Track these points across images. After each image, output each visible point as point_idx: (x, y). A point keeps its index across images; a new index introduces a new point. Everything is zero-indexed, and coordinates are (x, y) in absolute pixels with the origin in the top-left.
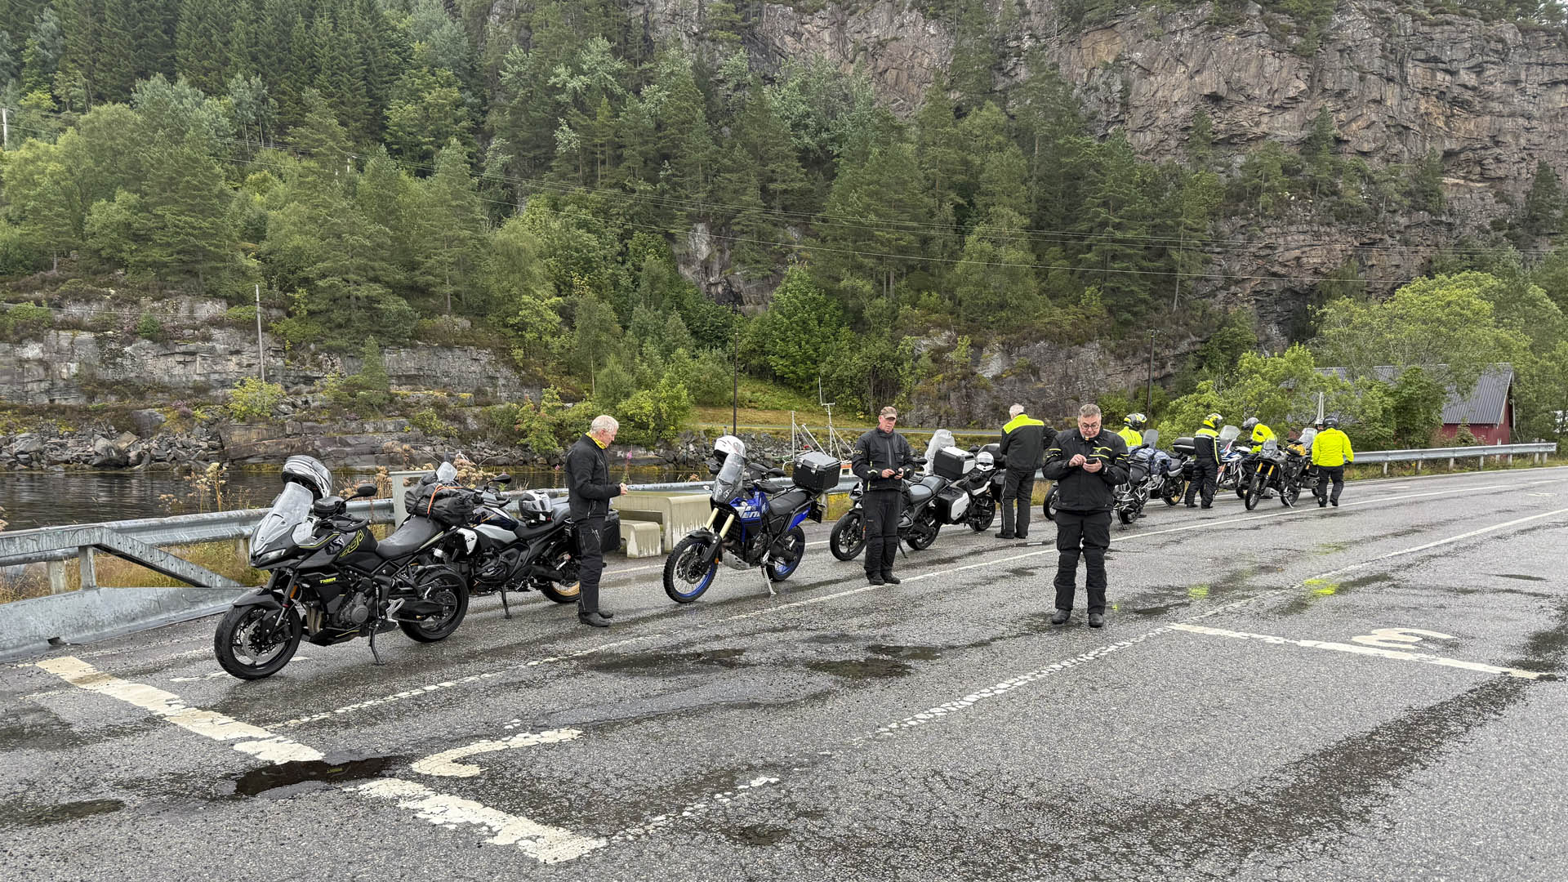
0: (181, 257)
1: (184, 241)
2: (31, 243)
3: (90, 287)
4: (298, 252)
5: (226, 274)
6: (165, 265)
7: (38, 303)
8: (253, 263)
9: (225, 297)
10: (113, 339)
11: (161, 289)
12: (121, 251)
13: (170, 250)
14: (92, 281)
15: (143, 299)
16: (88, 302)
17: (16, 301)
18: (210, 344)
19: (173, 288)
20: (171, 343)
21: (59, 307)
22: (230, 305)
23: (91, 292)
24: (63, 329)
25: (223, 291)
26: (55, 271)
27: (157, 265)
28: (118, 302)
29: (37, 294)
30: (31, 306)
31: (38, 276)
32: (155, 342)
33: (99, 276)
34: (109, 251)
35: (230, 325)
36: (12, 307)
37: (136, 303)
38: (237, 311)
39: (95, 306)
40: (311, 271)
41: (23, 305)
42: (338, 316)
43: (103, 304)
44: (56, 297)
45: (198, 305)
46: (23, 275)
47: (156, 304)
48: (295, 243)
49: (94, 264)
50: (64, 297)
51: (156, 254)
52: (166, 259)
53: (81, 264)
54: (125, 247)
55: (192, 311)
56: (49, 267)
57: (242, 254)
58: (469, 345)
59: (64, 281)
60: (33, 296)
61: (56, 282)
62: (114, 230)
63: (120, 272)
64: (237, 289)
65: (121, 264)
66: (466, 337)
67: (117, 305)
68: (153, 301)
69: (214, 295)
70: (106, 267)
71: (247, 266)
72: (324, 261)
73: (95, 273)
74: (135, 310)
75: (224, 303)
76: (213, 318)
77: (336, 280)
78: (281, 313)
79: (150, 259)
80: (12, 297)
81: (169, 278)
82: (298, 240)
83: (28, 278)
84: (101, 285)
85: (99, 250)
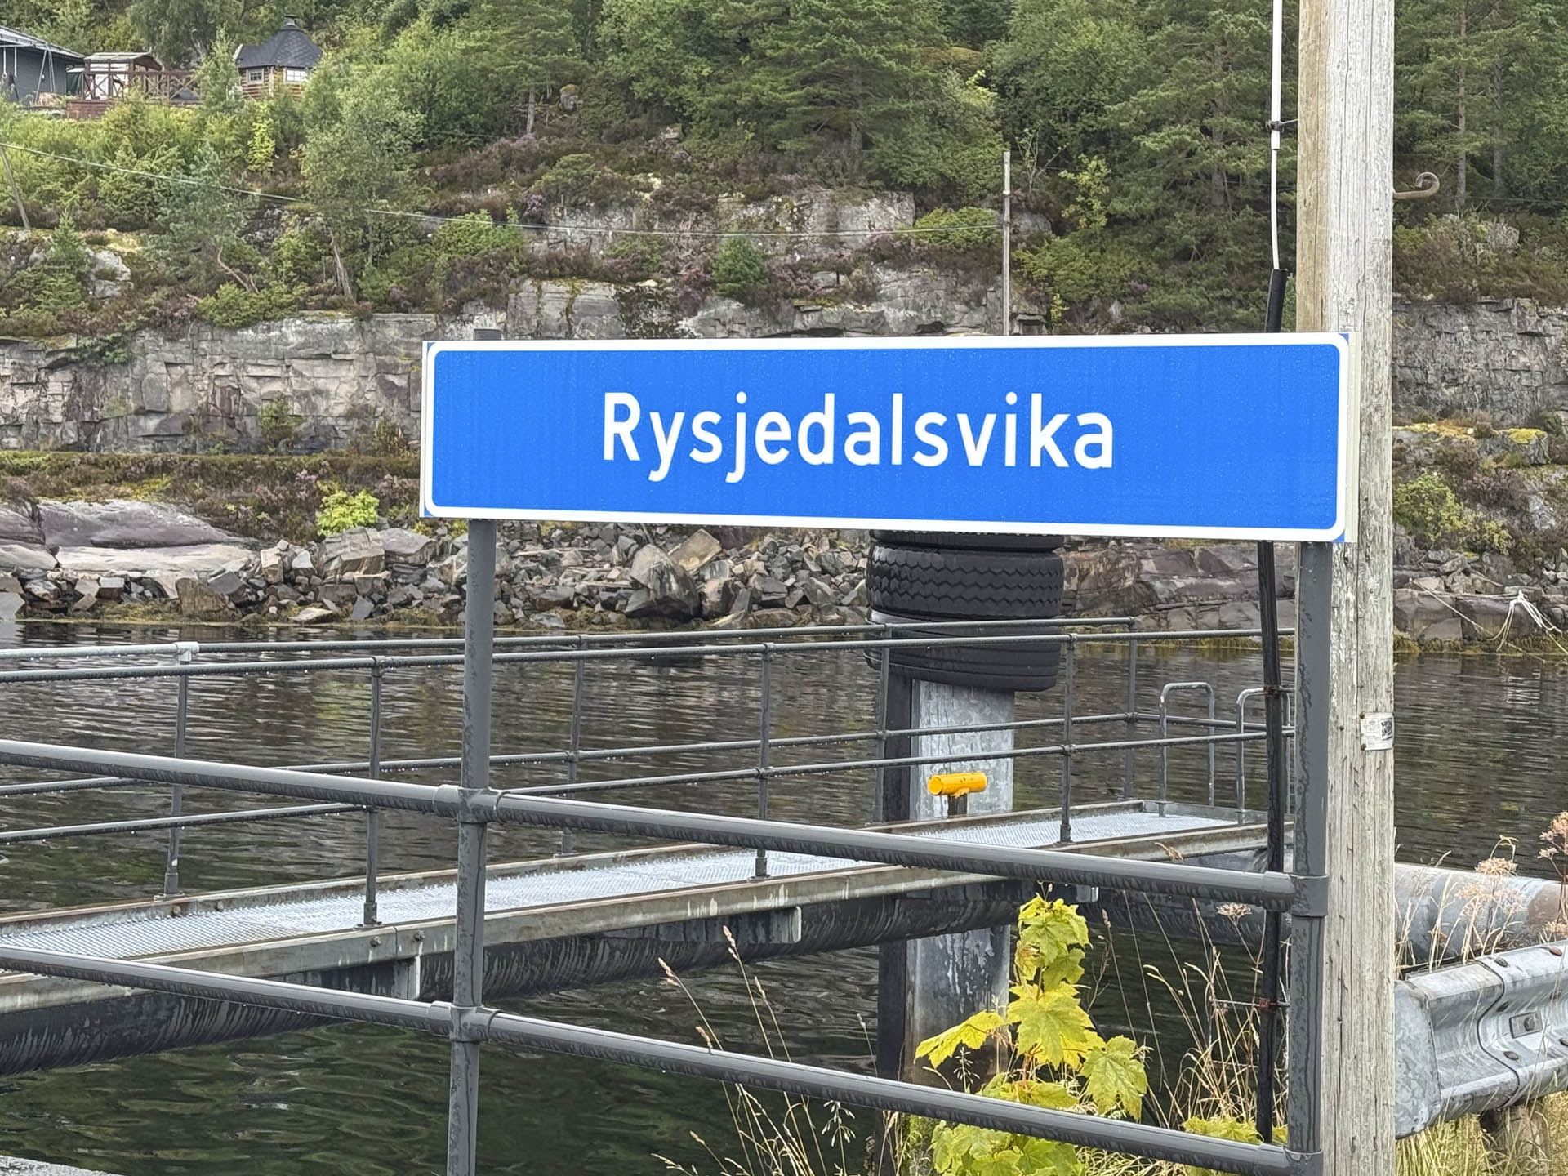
0: (818, 89)
1: (828, 52)
2: (484, 72)
3: (609, 173)
4: (1091, 64)
5: (918, 128)
6: (780, 111)
7: (499, 217)
8: (983, 99)
9: (912, 187)
10: (655, 300)
11: (765, 172)
12: (677, 81)
13: (795, 74)
14: (610, 158)
15: (723, 199)
16: (602, 208)
17: (450, 211)
18: (873, 309)
19: (792, 170)
20: (785, 307)
21: (538, 222)
22: (922, 208)
23: (611, 184)
24: (551, 277)
25: (908, 173)
26: (530, 136)
27: (760, 112)
28: (668, 209)
29: (492, 193)
30: (485, 221)
31: (493, 148)
32: (749, 305)
33: (625, 146)
34: (650, 81)
35: (925, 258)
36: (439, 227)
37: (706, 208)
38: (940, 220)
39: (617, 219)
40: (1119, 113)
41: (464, 221)
42: (1183, 227)
43: (636, 214)
44: (533, 197)
45: (848, 210)
46: (463, 150)
47: (752, 211)
48: (1084, 41)
49: (615, 115)
50: (551, 199)
51: (762, 85)
52: (784, 97)
53: (587, 117)
54: (689, 71)
55: (834, 226)
56: (516, 127)
57: (954, 77)
58: (1517, 294)
59: (551, 161)
60: (482, 198)
61: (532, 163)
62: (665, 32)
63: (672, 133)
64: (940, 165)
65: (677, 114)
66: (1509, 272)
67: (667, 216)
68: (746, 203)
69: (886, 182)
70: (641, 121)
71: (968, 107)
72: (1153, 84)
73: (619, 137)
74: (705, 228)
75: (908, 203)
76: (884, 240)
77: (1184, 132)
78: (1042, 225)
79: (745, 99)
80: (440, 203)
81: (788, 145)
82: (1089, 34)
83: (475, 156)
84: (631, 168)
85: (630, 81)
